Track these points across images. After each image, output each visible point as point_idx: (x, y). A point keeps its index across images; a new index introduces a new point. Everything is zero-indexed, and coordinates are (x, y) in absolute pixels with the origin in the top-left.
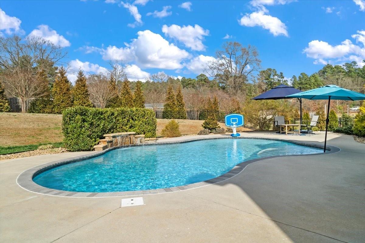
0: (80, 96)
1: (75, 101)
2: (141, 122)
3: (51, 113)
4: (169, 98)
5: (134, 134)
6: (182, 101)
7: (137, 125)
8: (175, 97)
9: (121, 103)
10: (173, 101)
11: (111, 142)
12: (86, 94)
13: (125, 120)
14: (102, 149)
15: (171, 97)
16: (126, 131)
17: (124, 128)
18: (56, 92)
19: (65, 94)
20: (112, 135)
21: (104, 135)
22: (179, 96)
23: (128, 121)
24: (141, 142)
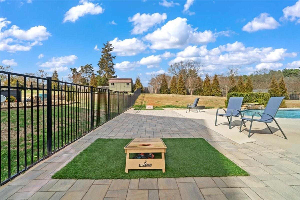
0: (215, 87)
1: (212, 90)
2: (261, 99)
3: (202, 95)
4: (273, 86)
5: (258, 105)
6: (284, 87)
7: (259, 100)
8: (278, 85)
9: (237, 90)
10: (276, 88)
11: (247, 107)
12: (218, 86)
13: (253, 98)
14: (244, 109)
15: (275, 85)
16: (253, 103)
17: (252, 101)
18: (204, 86)
19: (208, 86)
20: (247, 104)
21: (244, 104)
22: (282, 84)
23: (255, 98)
24: (262, 108)
